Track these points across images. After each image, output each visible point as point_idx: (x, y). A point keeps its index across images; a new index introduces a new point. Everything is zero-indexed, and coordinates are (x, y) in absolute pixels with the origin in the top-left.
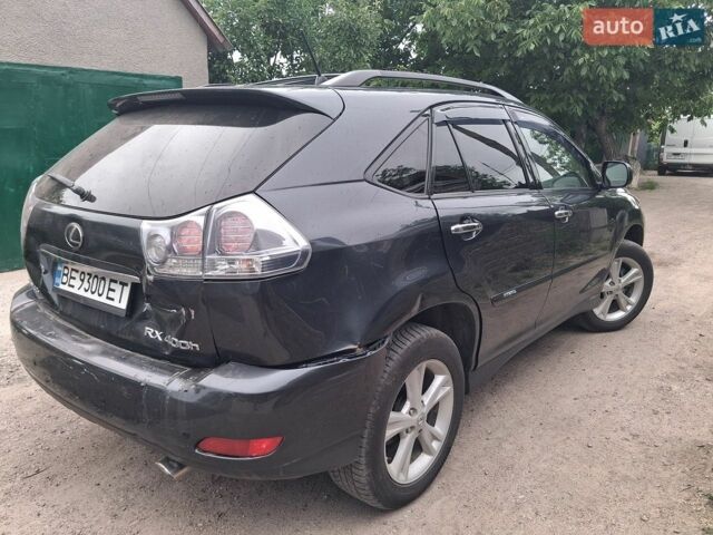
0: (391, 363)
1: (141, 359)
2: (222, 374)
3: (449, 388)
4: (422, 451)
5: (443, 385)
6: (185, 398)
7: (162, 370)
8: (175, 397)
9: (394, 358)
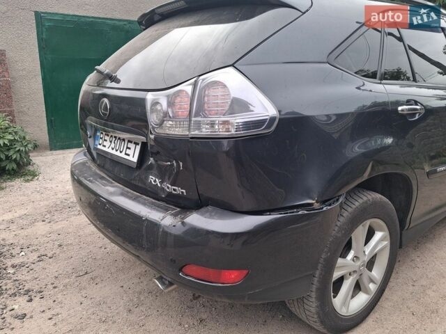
0: (342, 219)
1: (145, 199)
2: (202, 215)
3: (386, 243)
4: (360, 290)
5: (382, 240)
6: (174, 231)
7: (159, 208)
8: (166, 229)
9: (344, 215)
